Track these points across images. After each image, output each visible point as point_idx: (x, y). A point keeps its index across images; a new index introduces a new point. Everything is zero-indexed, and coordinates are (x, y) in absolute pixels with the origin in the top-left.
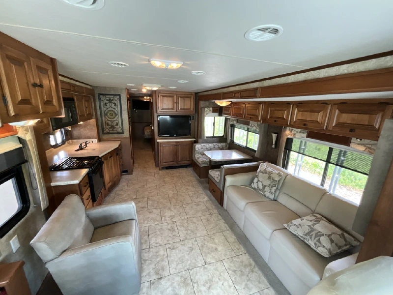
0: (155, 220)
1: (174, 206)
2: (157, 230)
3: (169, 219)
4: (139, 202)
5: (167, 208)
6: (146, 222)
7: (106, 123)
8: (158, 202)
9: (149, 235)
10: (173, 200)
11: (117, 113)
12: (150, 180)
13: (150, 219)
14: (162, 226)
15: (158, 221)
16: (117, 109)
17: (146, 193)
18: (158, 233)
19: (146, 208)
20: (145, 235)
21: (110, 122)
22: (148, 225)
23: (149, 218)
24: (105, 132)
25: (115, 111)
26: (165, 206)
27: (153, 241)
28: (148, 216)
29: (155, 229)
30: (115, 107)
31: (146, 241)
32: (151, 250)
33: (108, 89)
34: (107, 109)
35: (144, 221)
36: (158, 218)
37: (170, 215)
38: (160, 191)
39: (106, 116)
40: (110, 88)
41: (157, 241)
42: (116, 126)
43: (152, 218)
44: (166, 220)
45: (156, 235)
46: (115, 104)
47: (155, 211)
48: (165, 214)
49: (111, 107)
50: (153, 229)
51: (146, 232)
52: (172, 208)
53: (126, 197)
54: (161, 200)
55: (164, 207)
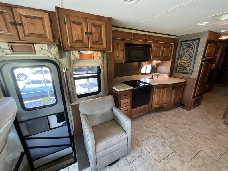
0: (157, 153)
1: (191, 165)
2: (148, 162)
3: (169, 168)
4: (166, 131)
5: (182, 159)
6: (151, 147)
7: (180, 63)
8: (180, 145)
9: (139, 157)
10: (200, 160)
11: (191, 56)
12: (198, 124)
13: (156, 149)
14: (156, 164)
15: (159, 157)
16: (192, 53)
17: (181, 130)
18: (147, 164)
19: (164, 139)
20: (138, 153)
21: (183, 64)
22: (149, 150)
23: (156, 147)
24: (177, 71)
25: (190, 54)
26: (182, 155)
27: (136, 163)
28: (158, 146)
29: (148, 159)
30: (191, 51)
31: (134, 157)
32: (128, 166)
33: (190, 36)
34: (184, 53)
35: (151, 145)
36: (163, 156)
37: (175, 166)
38: (196, 139)
39: (182, 59)
40: (192, 35)
41: (138, 168)
42: (187, 68)
43: (159, 150)
44: (165, 165)
45: (144, 163)
46: (192, 49)
47: (167, 148)
48: (172, 161)
49: (188, 51)
50: (148, 158)
51: (142, 153)
52: (186, 165)
53: (163, 121)
54: (185, 148)
55: (179, 155)
